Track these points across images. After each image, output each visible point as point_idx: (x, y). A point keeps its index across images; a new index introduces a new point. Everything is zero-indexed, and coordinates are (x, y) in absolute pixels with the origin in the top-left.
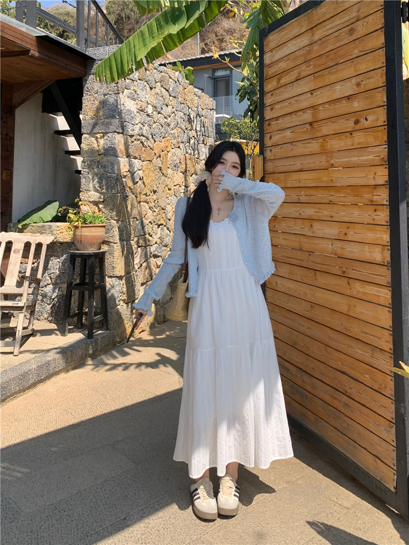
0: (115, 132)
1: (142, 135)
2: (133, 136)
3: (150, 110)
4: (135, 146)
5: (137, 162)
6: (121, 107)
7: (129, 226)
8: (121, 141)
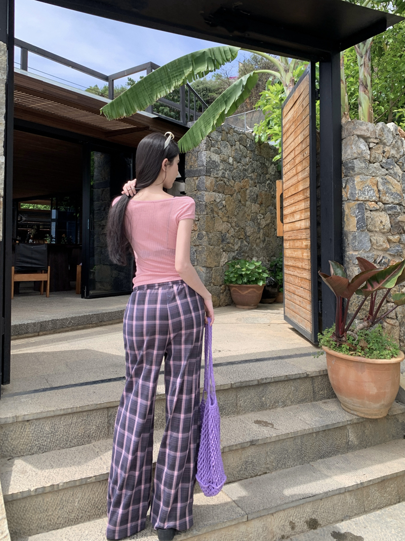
0: (204, 175)
2: (218, 177)
3: (231, 160)
4: (219, 184)
5: (220, 194)
6: (208, 160)
7: (216, 237)
8: (208, 181)
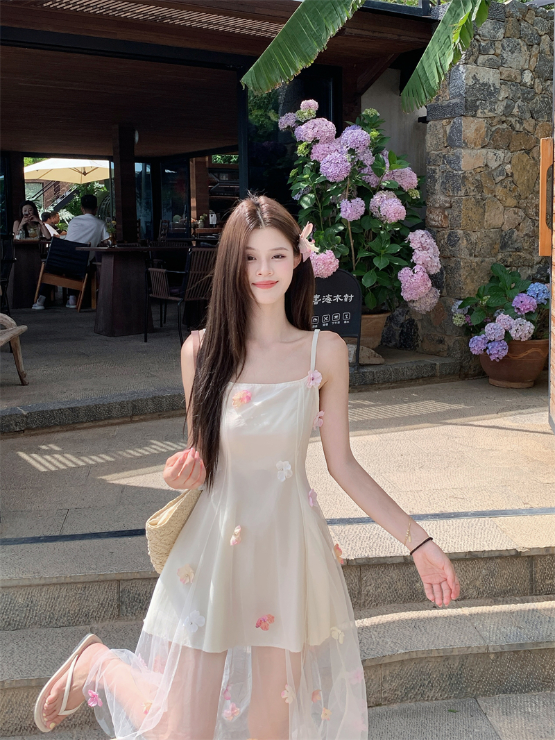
0: (462, 115)
1: (513, 115)
2: (494, 117)
3: (527, 78)
4: (497, 131)
5: (500, 153)
6: (471, 82)
7: (487, 239)
8: (471, 127)
